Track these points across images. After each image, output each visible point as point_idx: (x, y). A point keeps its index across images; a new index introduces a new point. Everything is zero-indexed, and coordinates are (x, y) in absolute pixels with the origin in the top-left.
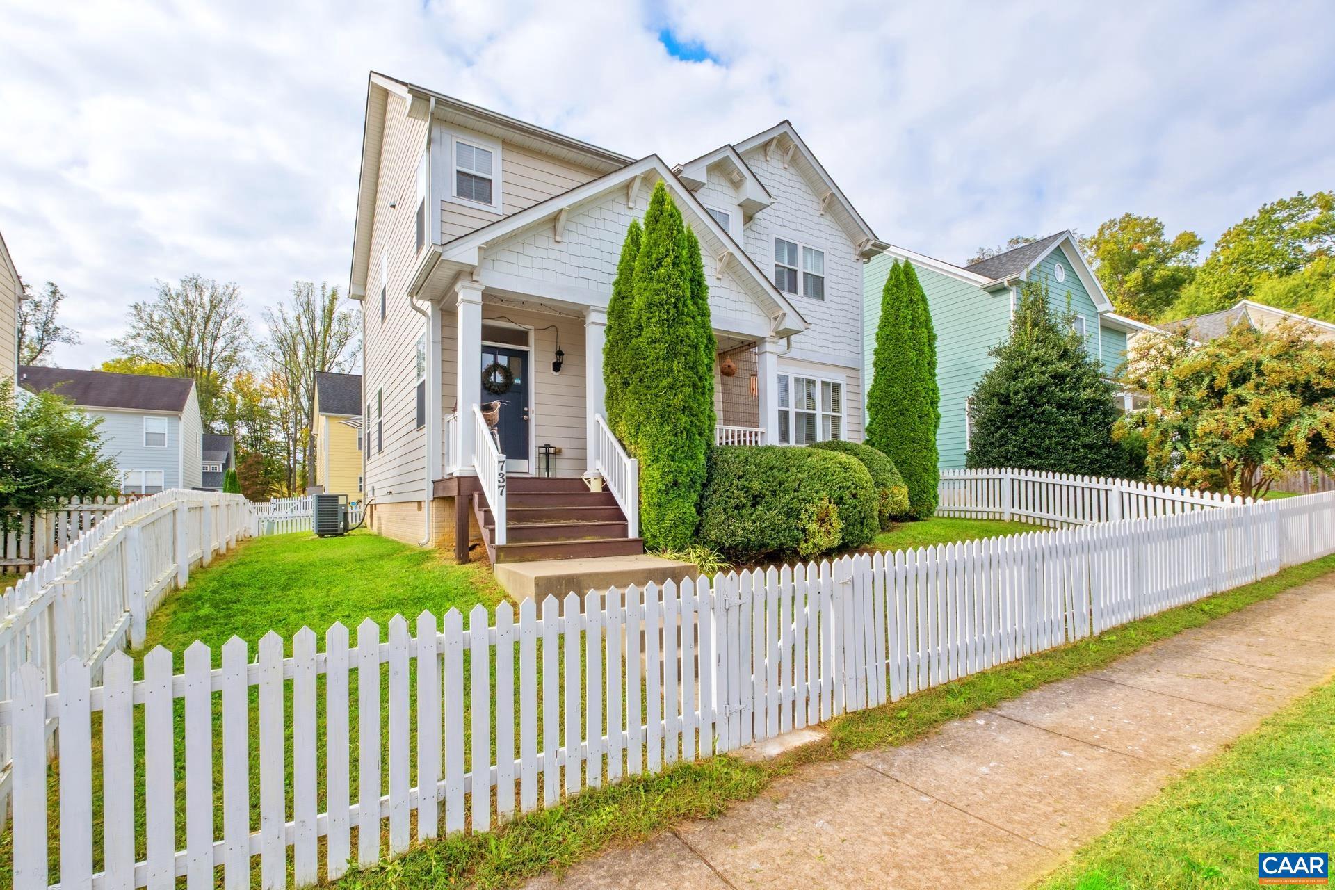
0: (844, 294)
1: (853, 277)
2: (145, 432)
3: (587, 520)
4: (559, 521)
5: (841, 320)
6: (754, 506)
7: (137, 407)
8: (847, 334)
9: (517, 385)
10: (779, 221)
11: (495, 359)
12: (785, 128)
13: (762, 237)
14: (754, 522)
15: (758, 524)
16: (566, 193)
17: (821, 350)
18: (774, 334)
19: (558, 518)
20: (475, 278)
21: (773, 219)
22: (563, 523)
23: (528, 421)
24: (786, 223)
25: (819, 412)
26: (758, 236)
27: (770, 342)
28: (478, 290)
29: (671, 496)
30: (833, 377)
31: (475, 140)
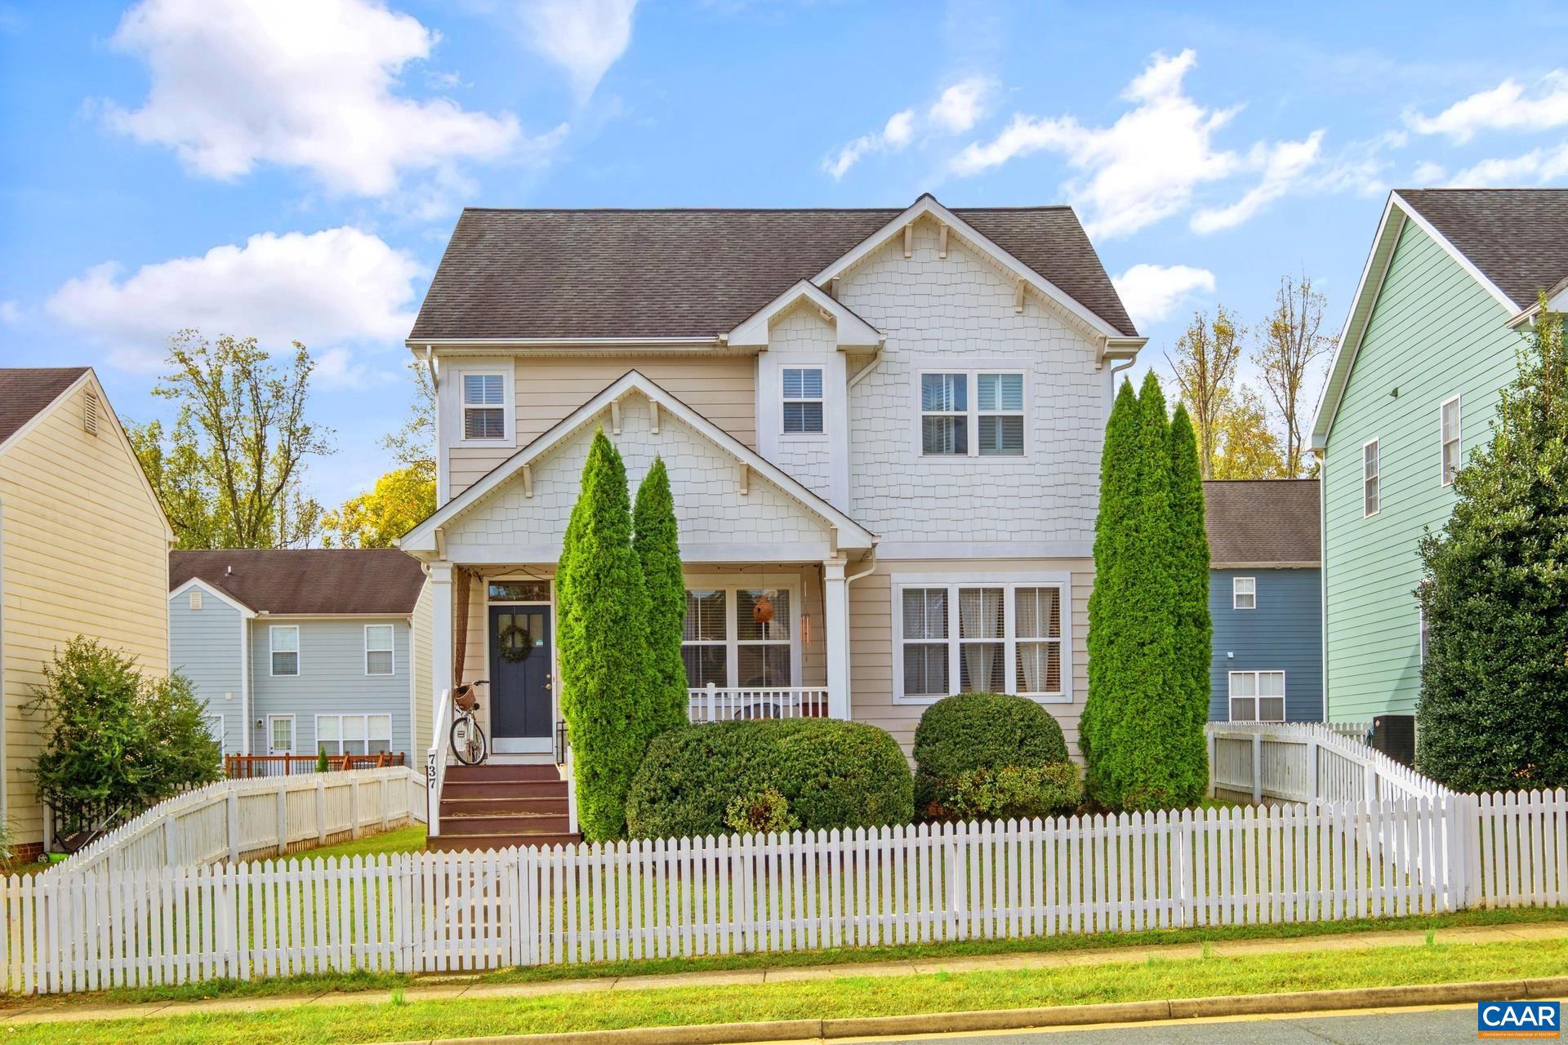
0: (1068, 435)
1: (1090, 401)
2: (366, 650)
3: (540, 813)
4: (510, 813)
5: (1060, 479)
6: (671, 800)
7: (355, 611)
8: (1074, 502)
9: (539, 647)
10: (932, 345)
11: (513, 619)
12: (926, 205)
13: (898, 379)
14: (665, 818)
15: (668, 820)
16: (595, 397)
17: (1016, 537)
18: (835, 554)
19: (510, 811)
20: (442, 557)
21: (919, 345)
22: (514, 815)
23: (550, 691)
24: (947, 346)
25: (1010, 641)
26: (890, 380)
27: (830, 565)
28: (447, 568)
29: (592, 788)
30: (1039, 578)
31: (486, 367)
